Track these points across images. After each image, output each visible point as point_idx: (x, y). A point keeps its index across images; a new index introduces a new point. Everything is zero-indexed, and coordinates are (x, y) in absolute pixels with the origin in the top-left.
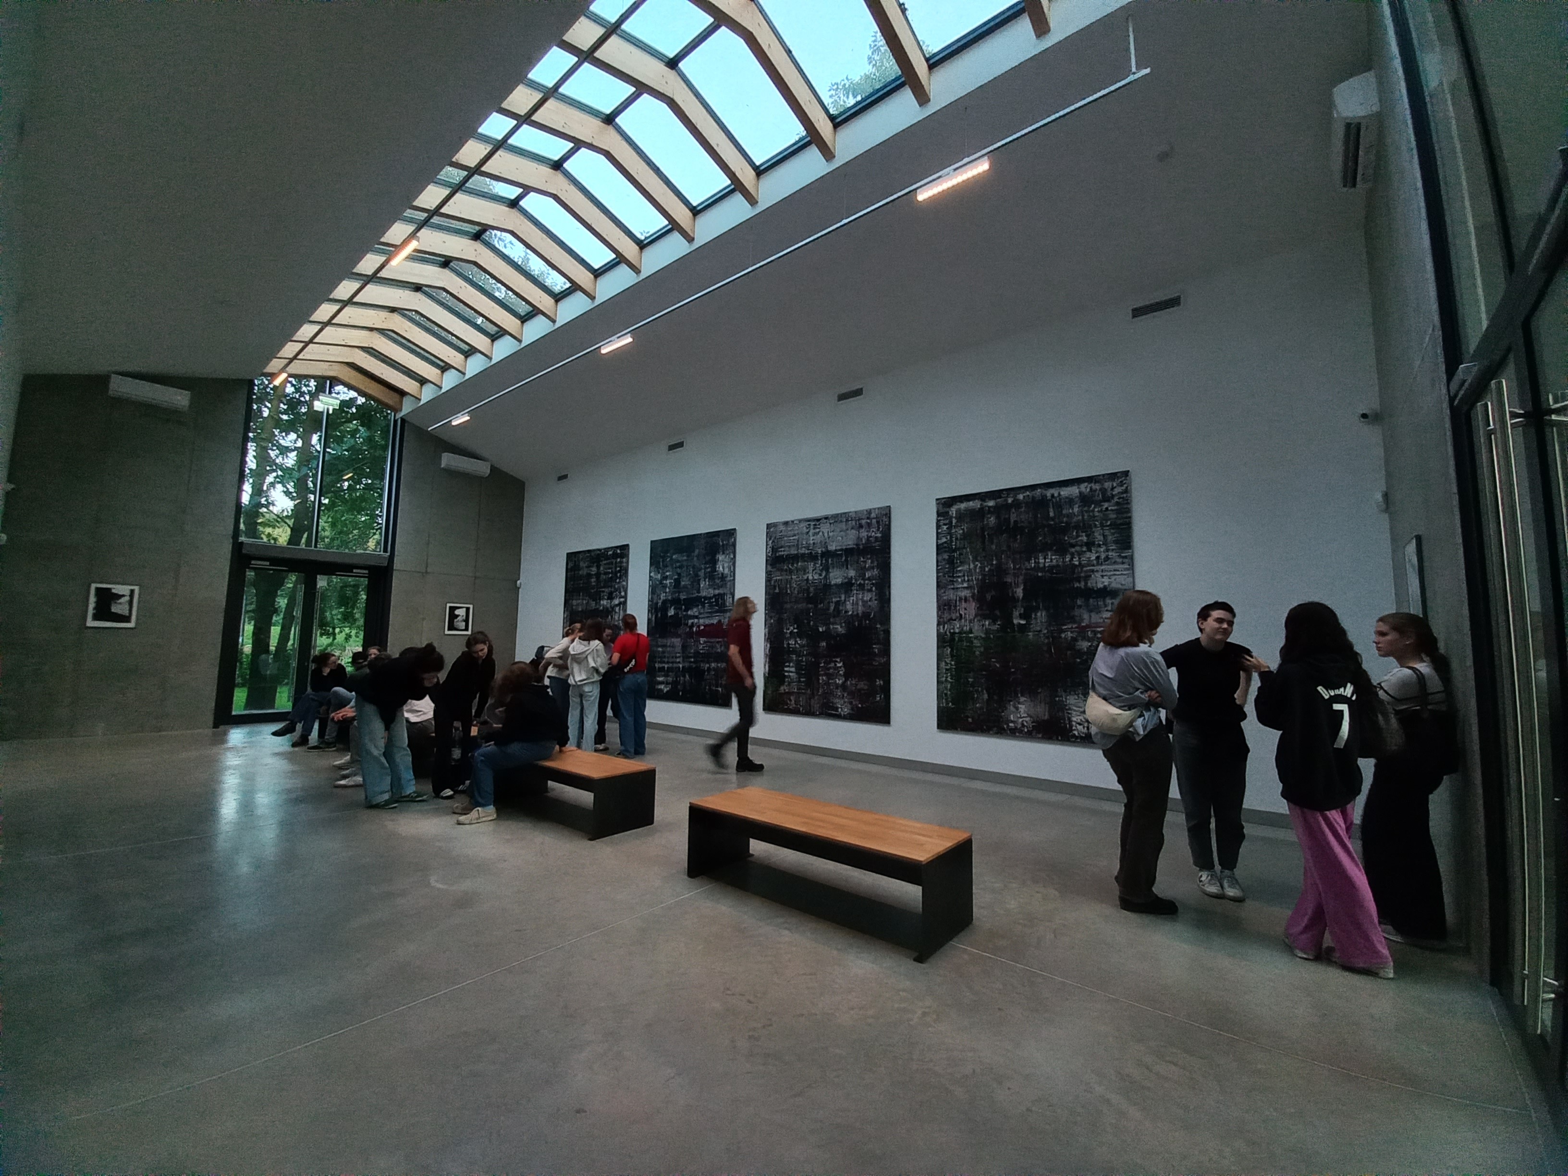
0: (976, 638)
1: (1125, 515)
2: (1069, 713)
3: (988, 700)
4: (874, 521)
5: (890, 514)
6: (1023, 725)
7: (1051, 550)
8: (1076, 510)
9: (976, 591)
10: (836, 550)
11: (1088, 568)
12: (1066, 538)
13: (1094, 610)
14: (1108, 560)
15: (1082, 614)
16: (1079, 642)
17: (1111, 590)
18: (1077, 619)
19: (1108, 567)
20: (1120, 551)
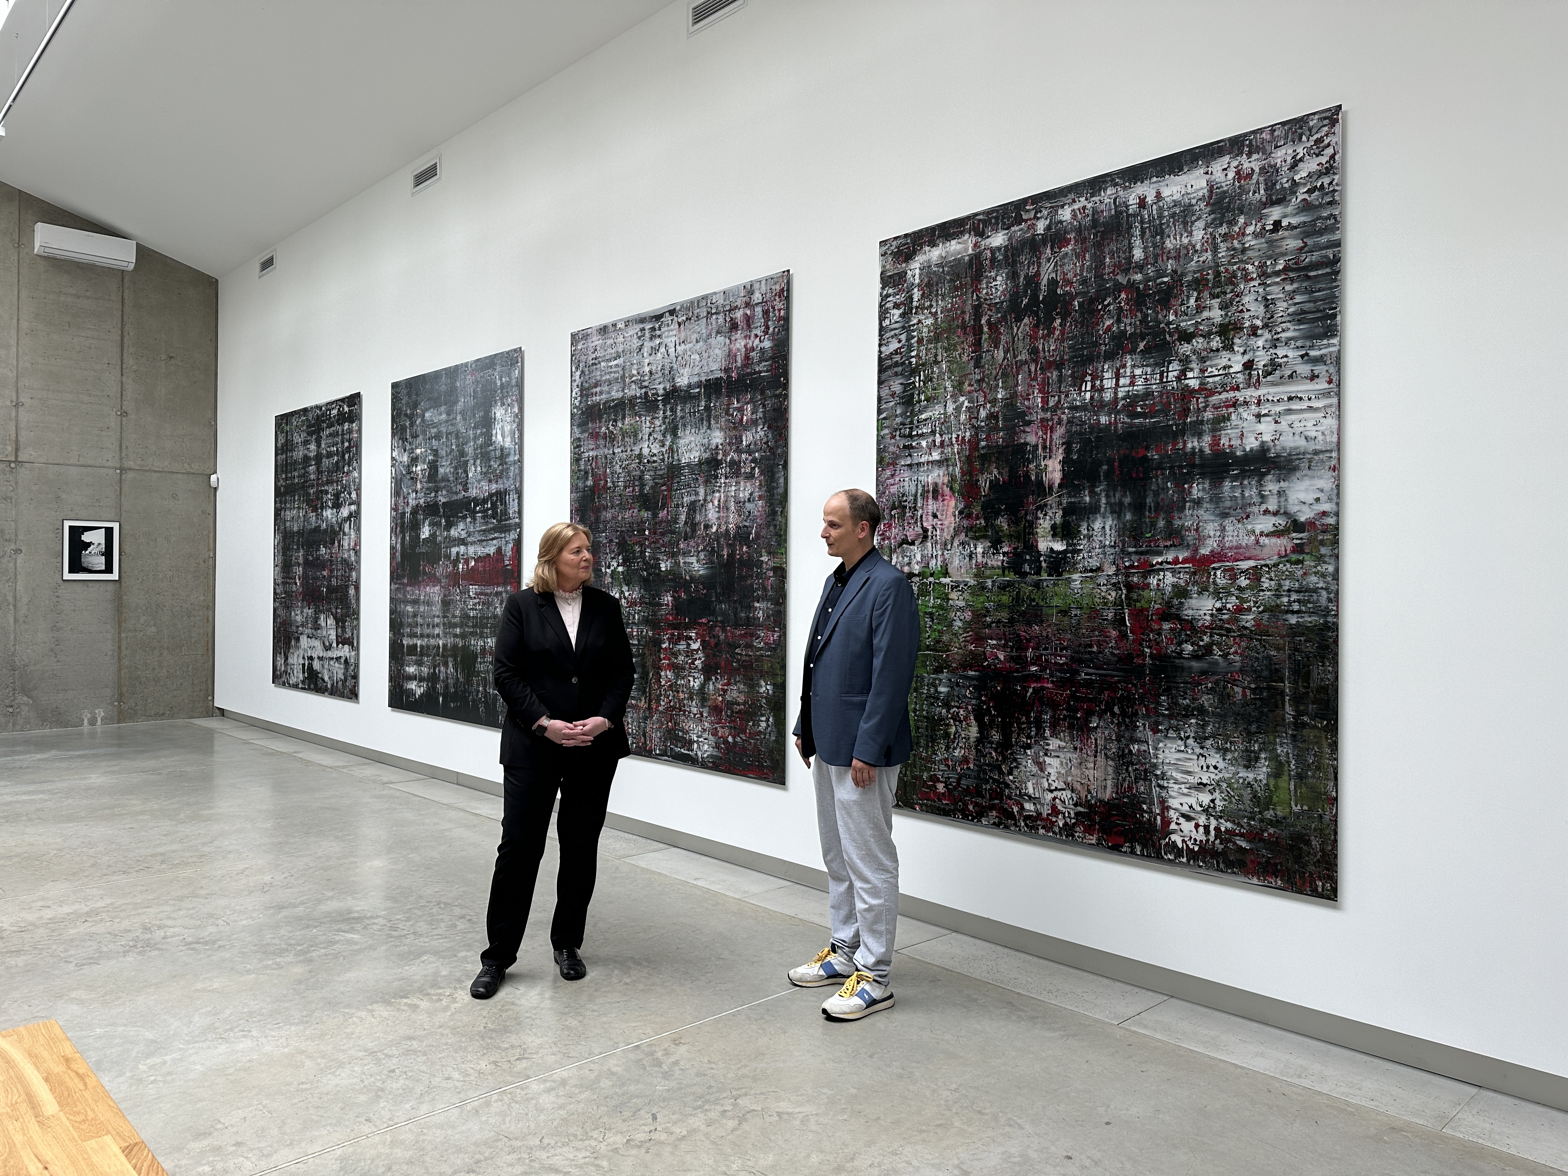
0: (955, 587)
1: (1324, 239)
2: (1162, 787)
3: (979, 741)
4: (759, 309)
5: (788, 290)
6: (1055, 811)
7: (1133, 351)
8: (1198, 235)
9: (957, 470)
10: (690, 386)
11: (1224, 396)
12: (1172, 318)
13: (1232, 511)
14: (1275, 370)
15: (1201, 524)
16: (1191, 598)
17: (1278, 456)
18: (1189, 538)
19: (1273, 390)
20: (1308, 343)
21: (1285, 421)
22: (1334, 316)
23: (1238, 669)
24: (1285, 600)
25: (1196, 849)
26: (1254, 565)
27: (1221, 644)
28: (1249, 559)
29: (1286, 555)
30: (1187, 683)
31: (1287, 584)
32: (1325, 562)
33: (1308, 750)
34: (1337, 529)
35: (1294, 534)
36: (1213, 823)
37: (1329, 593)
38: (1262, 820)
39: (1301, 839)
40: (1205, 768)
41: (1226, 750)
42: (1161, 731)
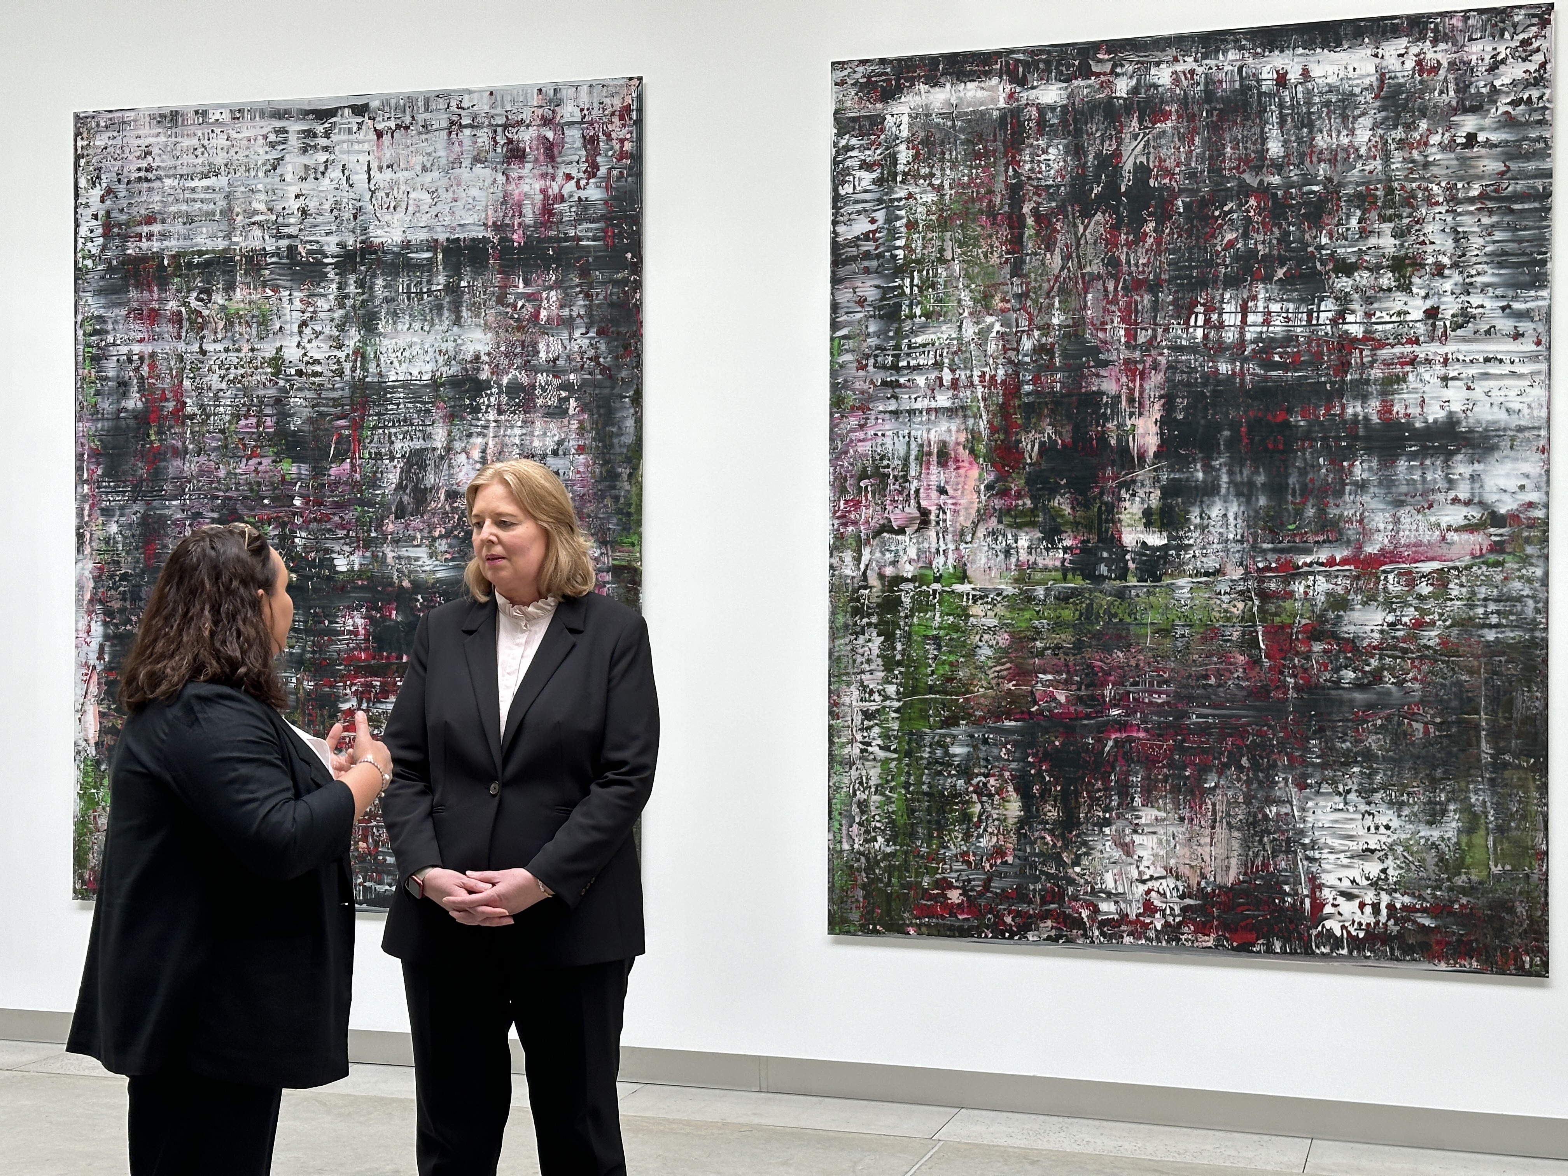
0: (981, 597)
1: (1531, 166)
2: (1312, 860)
3: (1022, 822)
4: (573, 135)
5: (640, 110)
6: (1149, 908)
7: (1267, 279)
8: (1363, 135)
9: (983, 425)
11: (1398, 350)
12: (1324, 240)
13: (1409, 499)
14: (1468, 322)
15: (1366, 514)
16: (1353, 610)
17: (1471, 431)
18: (1350, 532)
19: (1464, 347)
20: (1511, 293)
21: (1480, 387)
22: (1543, 263)
23: (1417, 699)
24: (1480, 611)
25: (1361, 935)
26: (1440, 567)
27: (1394, 668)
28: (1433, 559)
29: (1482, 555)
30: (1348, 720)
31: (1482, 592)
32: (1532, 565)
33: (1510, 795)
34: (1547, 524)
35: (1492, 530)
36: (1385, 899)
37: (1536, 602)
38: (1450, 889)
39: (1505, 906)
40: (1373, 830)
41: (1402, 804)
42: (1310, 786)
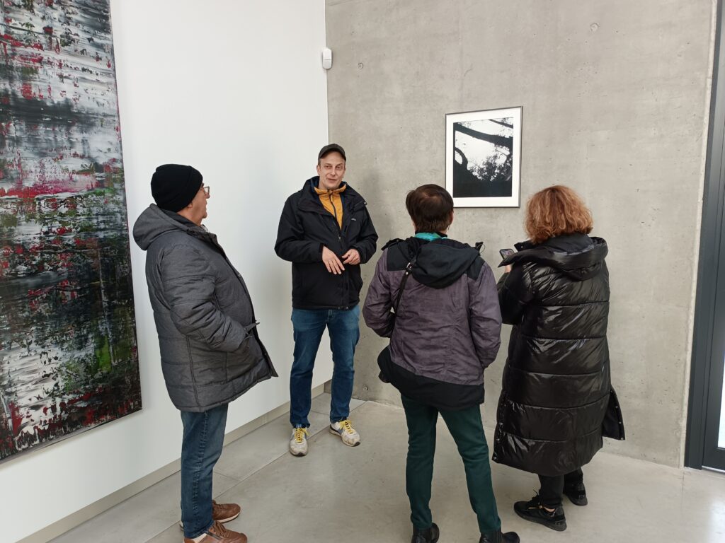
2: (9, 394)
11: (29, 50)
13: (48, 152)
14: (70, 43)
15: (22, 160)
16: (20, 225)
17: (79, 113)
18: (11, 172)
22: (107, 18)
23: (66, 277)
24: (95, 221)
25: (46, 427)
26: (71, 196)
27: (50, 260)
28: (66, 191)
29: (93, 189)
30: (25, 298)
31: (95, 210)
32: (118, 194)
33: (118, 322)
34: (123, 171)
35: (96, 174)
36: (58, 400)
37: (122, 215)
38: (93, 382)
40: (47, 362)
41: (63, 342)
42: (4, 346)
